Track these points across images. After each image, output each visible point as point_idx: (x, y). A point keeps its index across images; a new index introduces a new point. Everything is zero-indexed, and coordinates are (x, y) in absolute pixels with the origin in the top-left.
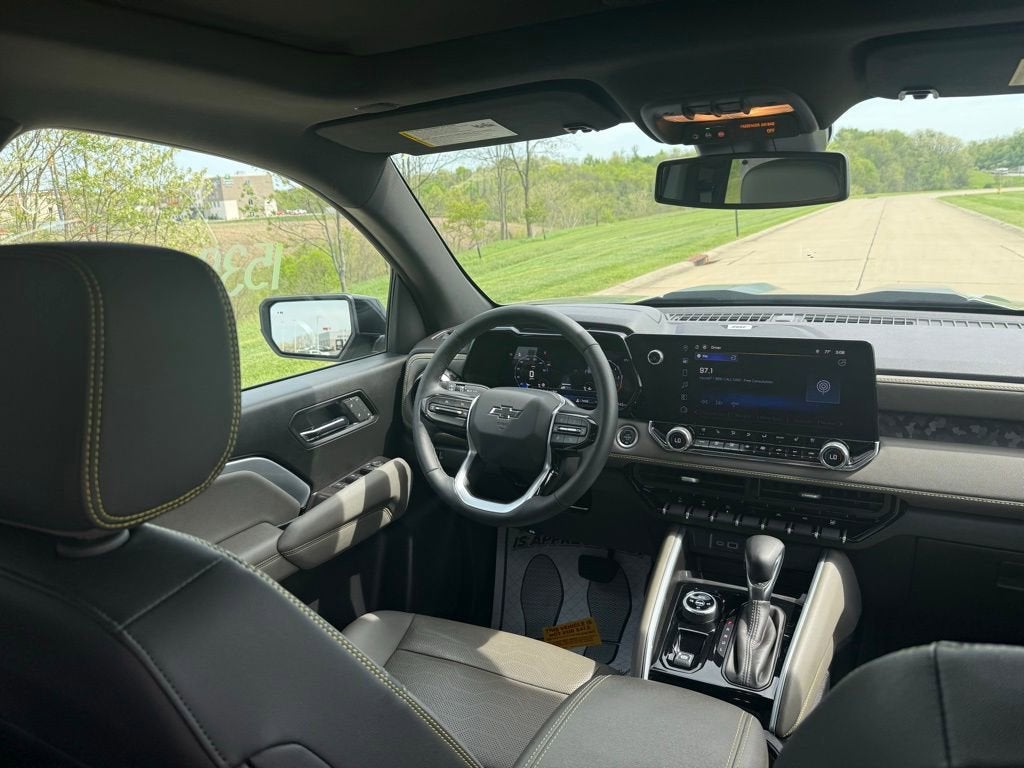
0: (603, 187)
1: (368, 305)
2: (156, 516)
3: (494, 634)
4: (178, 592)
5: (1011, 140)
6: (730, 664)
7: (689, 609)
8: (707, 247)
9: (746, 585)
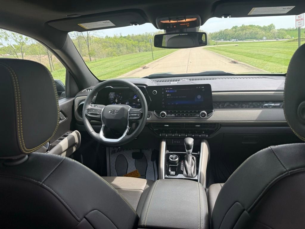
0: (112, 46)
1: (57, 82)
2: (36, 150)
3: (115, 178)
4: (55, 170)
5: (219, 32)
6: (185, 172)
7: (171, 160)
8: (145, 63)
9: (185, 152)
